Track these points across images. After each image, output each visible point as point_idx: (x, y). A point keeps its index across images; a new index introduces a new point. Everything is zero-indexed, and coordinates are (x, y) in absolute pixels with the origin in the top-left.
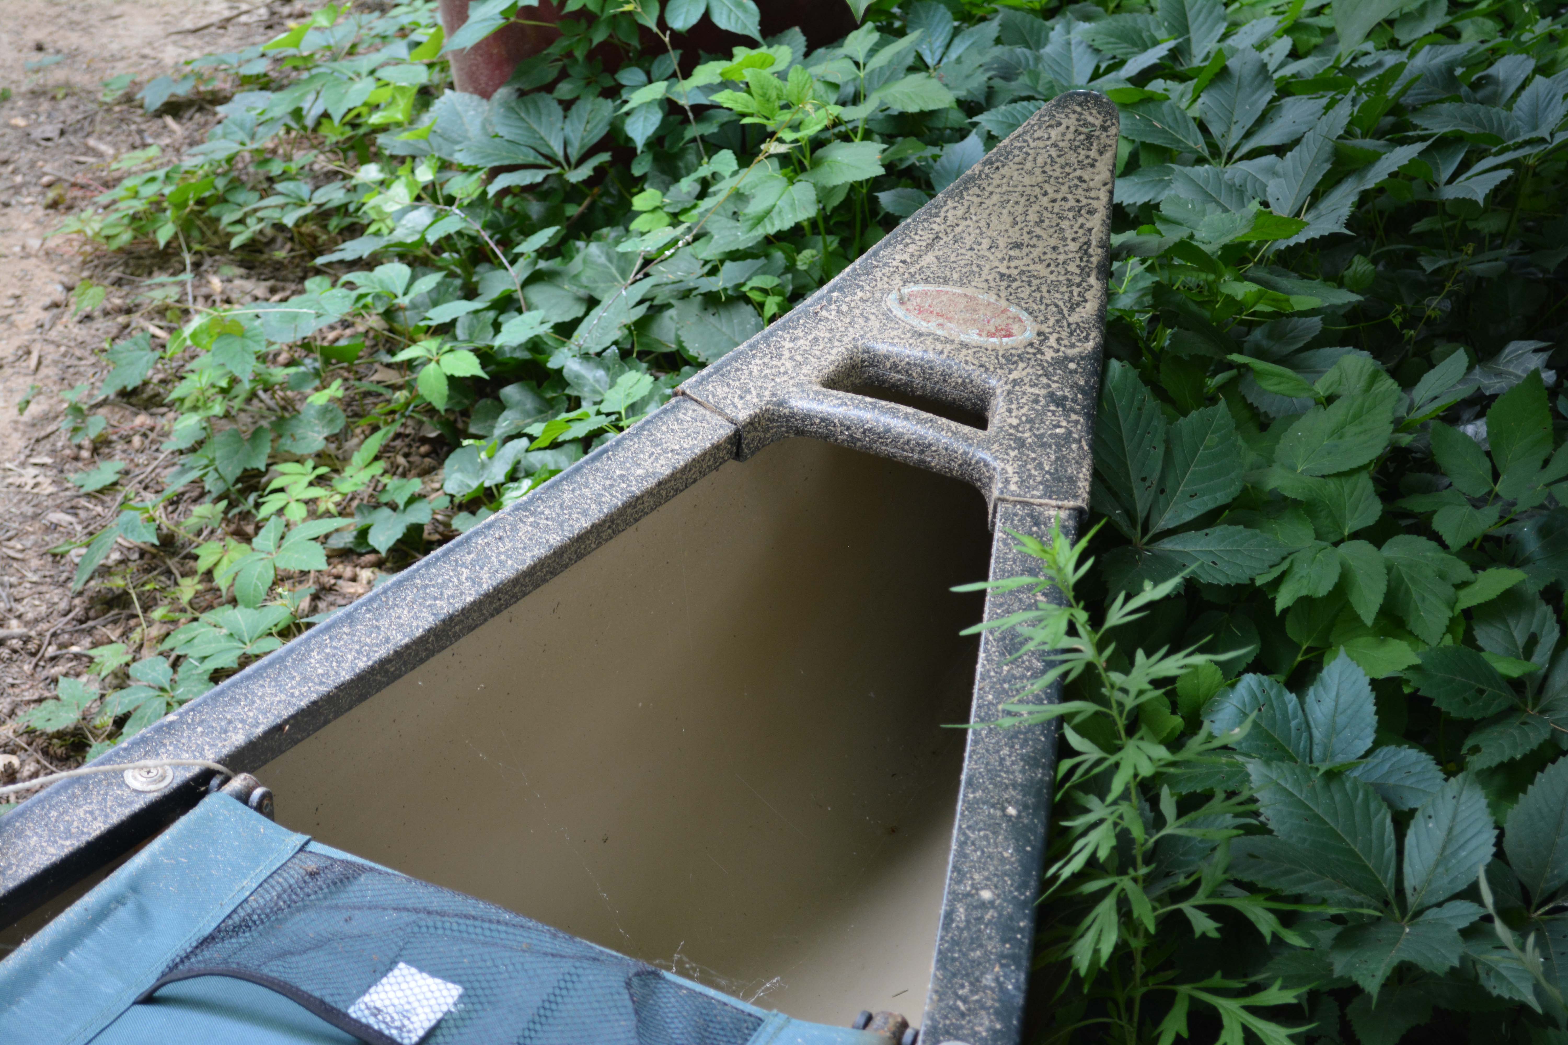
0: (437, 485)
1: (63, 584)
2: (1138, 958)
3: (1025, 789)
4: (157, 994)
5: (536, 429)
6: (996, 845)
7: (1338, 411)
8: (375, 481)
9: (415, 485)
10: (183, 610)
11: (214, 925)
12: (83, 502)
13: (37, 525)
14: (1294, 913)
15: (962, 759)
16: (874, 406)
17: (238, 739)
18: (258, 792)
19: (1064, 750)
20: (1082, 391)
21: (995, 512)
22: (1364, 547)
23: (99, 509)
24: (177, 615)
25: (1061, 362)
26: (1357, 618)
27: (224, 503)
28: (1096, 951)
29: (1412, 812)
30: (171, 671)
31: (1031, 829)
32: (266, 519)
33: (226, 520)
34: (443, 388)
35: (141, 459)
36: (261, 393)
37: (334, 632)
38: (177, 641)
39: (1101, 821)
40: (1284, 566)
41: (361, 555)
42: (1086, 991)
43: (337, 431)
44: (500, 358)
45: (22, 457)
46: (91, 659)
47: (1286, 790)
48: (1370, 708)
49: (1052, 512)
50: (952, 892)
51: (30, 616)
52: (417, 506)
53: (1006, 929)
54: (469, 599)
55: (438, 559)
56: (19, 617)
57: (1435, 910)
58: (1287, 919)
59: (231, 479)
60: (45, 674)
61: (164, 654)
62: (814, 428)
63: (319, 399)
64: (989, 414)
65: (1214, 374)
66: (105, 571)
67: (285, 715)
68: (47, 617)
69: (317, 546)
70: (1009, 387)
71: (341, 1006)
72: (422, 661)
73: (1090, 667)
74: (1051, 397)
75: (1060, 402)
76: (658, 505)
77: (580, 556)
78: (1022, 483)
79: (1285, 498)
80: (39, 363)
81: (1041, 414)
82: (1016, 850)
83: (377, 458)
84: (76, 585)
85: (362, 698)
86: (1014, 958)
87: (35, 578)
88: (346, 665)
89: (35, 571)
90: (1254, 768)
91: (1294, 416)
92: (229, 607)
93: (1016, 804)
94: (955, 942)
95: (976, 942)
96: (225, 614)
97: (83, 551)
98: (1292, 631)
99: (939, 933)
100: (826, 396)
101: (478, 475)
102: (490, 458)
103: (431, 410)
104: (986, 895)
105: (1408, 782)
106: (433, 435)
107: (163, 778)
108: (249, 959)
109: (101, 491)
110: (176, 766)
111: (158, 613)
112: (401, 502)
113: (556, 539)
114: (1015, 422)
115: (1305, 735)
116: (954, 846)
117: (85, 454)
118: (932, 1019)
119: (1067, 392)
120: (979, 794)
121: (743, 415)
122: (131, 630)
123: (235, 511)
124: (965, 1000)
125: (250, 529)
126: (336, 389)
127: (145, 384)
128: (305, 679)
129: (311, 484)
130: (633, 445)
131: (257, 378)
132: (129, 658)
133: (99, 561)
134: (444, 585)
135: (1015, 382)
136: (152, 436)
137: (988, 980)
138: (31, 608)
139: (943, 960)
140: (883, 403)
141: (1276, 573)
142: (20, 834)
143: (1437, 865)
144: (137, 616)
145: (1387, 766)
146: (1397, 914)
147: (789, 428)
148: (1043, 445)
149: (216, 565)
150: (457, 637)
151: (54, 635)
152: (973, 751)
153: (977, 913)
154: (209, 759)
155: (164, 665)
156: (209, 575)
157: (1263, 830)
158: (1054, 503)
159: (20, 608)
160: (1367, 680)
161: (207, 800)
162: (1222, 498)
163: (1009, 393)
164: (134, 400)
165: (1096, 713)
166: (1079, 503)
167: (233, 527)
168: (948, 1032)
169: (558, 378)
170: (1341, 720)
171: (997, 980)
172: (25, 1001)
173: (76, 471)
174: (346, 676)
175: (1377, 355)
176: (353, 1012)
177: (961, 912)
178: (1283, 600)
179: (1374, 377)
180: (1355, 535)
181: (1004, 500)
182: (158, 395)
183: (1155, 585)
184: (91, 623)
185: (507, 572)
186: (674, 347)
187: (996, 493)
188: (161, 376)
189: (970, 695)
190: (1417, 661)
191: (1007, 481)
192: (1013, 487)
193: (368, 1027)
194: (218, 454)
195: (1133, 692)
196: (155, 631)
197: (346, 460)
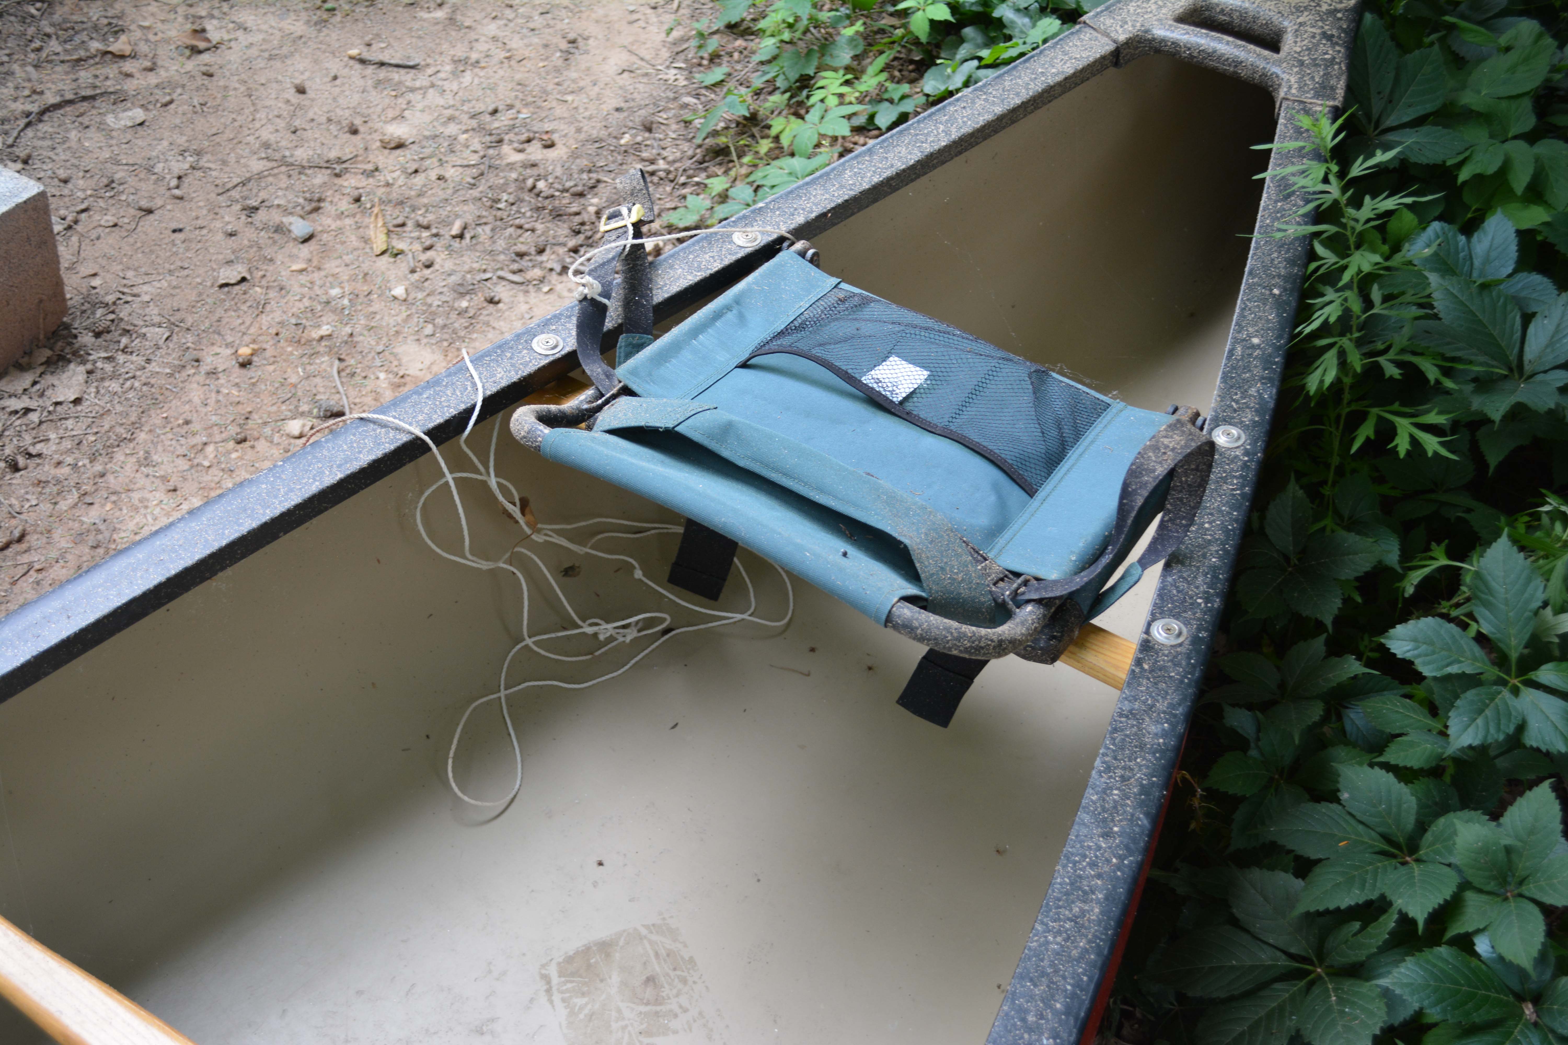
0: (918, 90)
1: (690, 140)
2: (1347, 390)
3: (1286, 279)
4: (749, 363)
5: (985, 53)
6: (1264, 312)
7: (1512, 57)
8: (881, 85)
9: (905, 88)
10: (761, 159)
11: (783, 327)
12: (703, 91)
13: (676, 104)
14: (1451, 368)
15: (1247, 259)
16: (1207, 36)
17: (800, 219)
18: (811, 252)
19: (1312, 256)
20: (1344, 31)
21: (1280, 106)
22: (1521, 144)
23: (713, 96)
24: (757, 161)
25: (1332, 12)
26: (1511, 190)
27: (788, 95)
28: (1322, 382)
29: (1534, 314)
30: (753, 194)
31: (1287, 303)
32: (813, 106)
33: (789, 106)
34: (926, 27)
35: (739, 67)
36: (812, 29)
37: (860, 159)
38: (757, 176)
39: (1331, 302)
40: (1467, 154)
41: (870, 130)
42: (1312, 405)
43: (858, 53)
44: (962, 10)
45: (668, 63)
46: (706, 186)
47: (1452, 294)
48: (1513, 248)
49: (1319, 108)
50: (1234, 338)
51: (671, 158)
52: (906, 101)
53: (1266, 362)
54: (943, 144)
55: (925, 118)
56: (664, 159)
57: (1542, 375)
58: (1447, 372)
59: (793, 80)
60: (679, 193)
61: (751, 184)
62: (1166, 49)
63: (849, 32)
64: (1282, 45)
65: (1429, 35)
66: (715, 133)
67: (829, 207)
68: (680, 160)
69: (845, 121)
70: (1296, 27)
71: (857, 376)
72: (912, 181)
73: (1336, 202)
74: (1324, 35)
75: (1329, 38)
76: (1063, 92)
77: (1013, 122)
78: (1300, 88)
79: (1472, 111)
80: (679, 6)
81: (1316, 45)
82: (1277, 315)
83: (882, 71)
84: (698, 141)
85: (875, 200)
86: (1270, 380)
87: (674, 136)
88: (866, 180)
89: (674, 132)
90: (1433, 278)
91: (1481, 59)
92: (789, 158)
93: (1279, 287)
94: (1233, 368)
95: (1247, 368)
96: (787, 162)
97: (702, 121)
98: (1467, 197)
99: (1224, 361)
100: (1176, 28)
101: (944, 82)
102: (954, 72)
103: (917, 42)
104: (1256, 341)
105: (1534, 296)
106: (917, 58)
107: (755, 240)
108: (802, 346)
109: (713, 85)
110: (763, 233)
111: (746, 160)
112: (896, 97)
113: (999, 110)
114: (1298, 49)
115: (1468, 263)
116: (1237, 310)
117: (705, 62)
118: (1216, 411)
119: (1335, 32)
120: (1256, 280)
121: (1122, 38)
122: (730, 169)
123: (794, 100)
124: (1237, 402)
125: (802, 112)
126: (859, 26)
127: (743, 20)
128: (842, 187)
129: (841, 85)
130: (1050, 54)
131: (811, 18)
132: (728, 185)
133: (710, 128)
134: (928, 134)
135: (1301, 24)
136: (745, 53)
137: (1253, 391)
138: (671, 153)
139: (1225, 378)
140: (1213, 34)
141: (1461, 158)
142: (671, 267)
143: (1547, 346)
144: (733, 161)
145: (1520, 286)
146: (1517, 376)
147: (1151, 48)
148: (1316, 65)
149: (781, 132)
150: (935, 167)
151: (685, 170)
152: (1254, 254)
153: (1250, 351)
154: (783, 229)
155: (750, 190)
156: (777, 138)
157: (1436, 317)
158: (1320, 102)
159: (665, 153)
160: (1513, 230)
161: (780, 254)
162: (1429, 108)
163: (1296, 31)
164: (735, 31)
165: (1337, 233)
166: (1336, 103)
167: (792, 110)
168: (1225, 420)
169: (1000, 24)
170: (1493, 254)
171: (1258, 391)
172: (674, 361)
173: (700, 72)
174: (866, 186)
175: (1543, 23)
176: (865, 380)
177: (1239, 350)
178: (1464, 175)
179: (1539, 37)
180: (1515, 137)
181: (1287, 99)
182: (749, 28)
183: (1384, 153)
184: (706, 164)
185: (967, 129)
186: (1074, 6)
187: (1282, 94)
188: (752, 16)
189: (1256, 220)
190: (1549, 219)
191: (1290, 87)
192: (1294, 91)
193: (872, 389)
194: (786, 64)
195: (1362, 220)
196: (744, 171)
197: (863, 72)
